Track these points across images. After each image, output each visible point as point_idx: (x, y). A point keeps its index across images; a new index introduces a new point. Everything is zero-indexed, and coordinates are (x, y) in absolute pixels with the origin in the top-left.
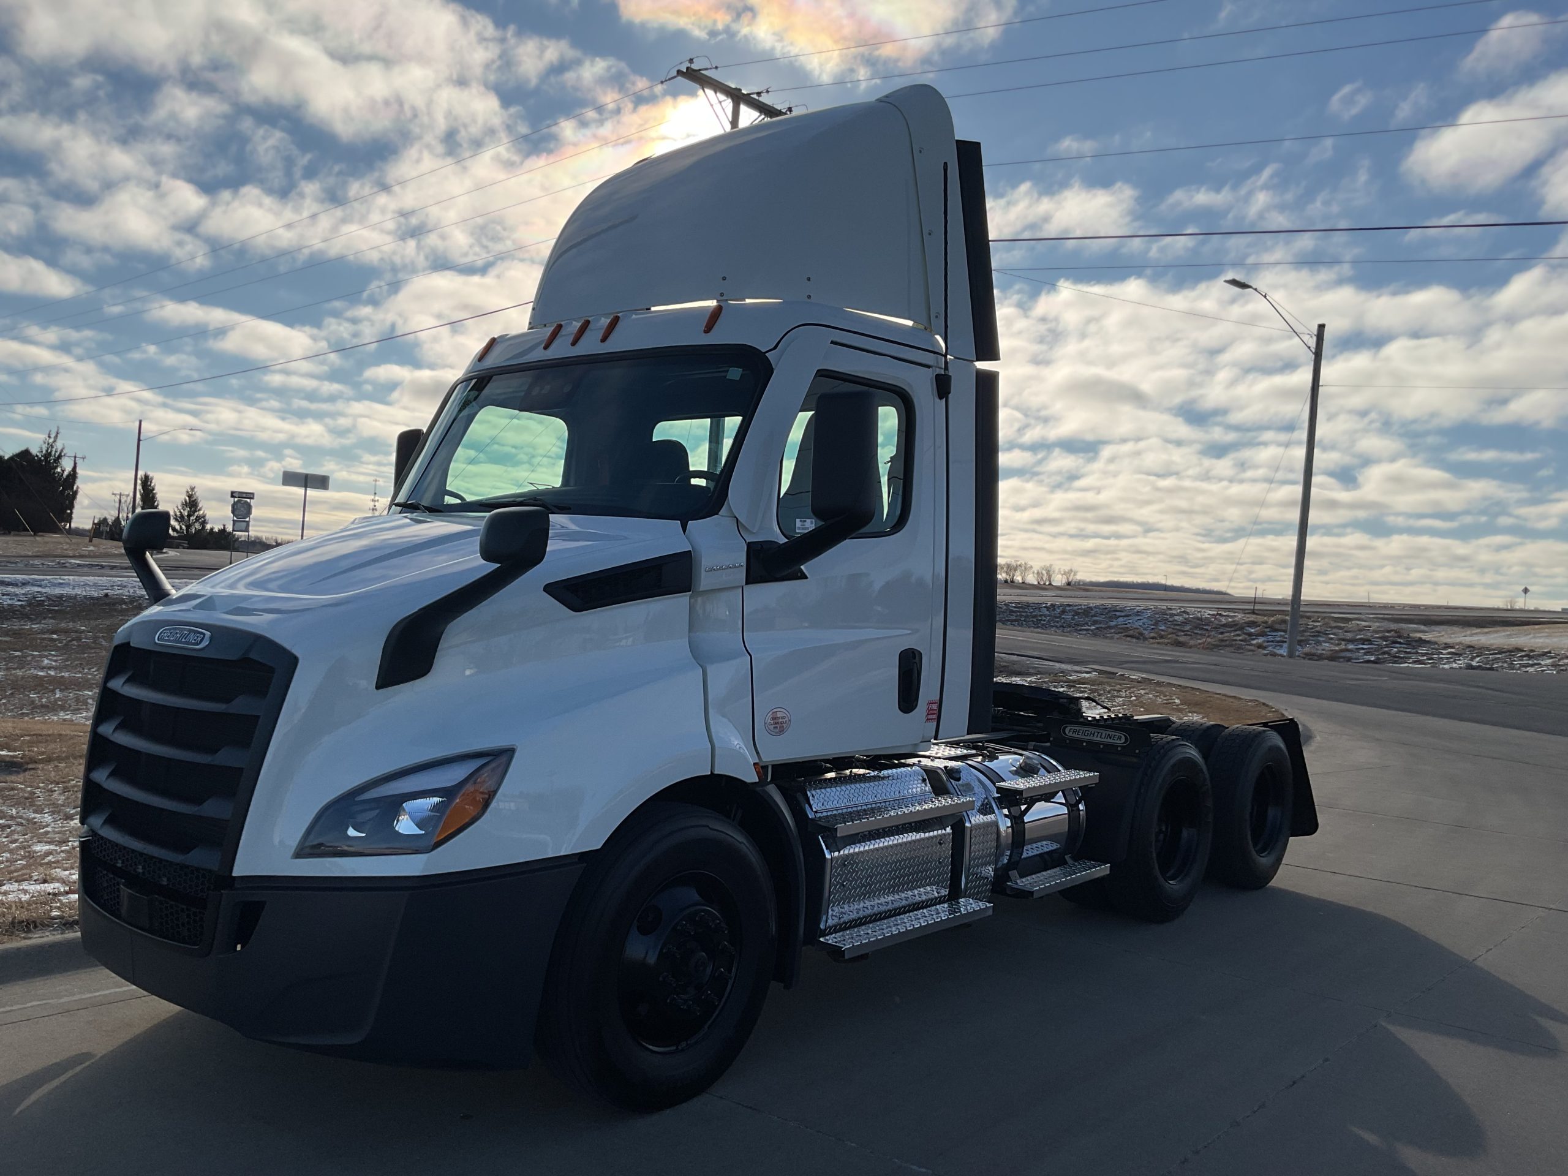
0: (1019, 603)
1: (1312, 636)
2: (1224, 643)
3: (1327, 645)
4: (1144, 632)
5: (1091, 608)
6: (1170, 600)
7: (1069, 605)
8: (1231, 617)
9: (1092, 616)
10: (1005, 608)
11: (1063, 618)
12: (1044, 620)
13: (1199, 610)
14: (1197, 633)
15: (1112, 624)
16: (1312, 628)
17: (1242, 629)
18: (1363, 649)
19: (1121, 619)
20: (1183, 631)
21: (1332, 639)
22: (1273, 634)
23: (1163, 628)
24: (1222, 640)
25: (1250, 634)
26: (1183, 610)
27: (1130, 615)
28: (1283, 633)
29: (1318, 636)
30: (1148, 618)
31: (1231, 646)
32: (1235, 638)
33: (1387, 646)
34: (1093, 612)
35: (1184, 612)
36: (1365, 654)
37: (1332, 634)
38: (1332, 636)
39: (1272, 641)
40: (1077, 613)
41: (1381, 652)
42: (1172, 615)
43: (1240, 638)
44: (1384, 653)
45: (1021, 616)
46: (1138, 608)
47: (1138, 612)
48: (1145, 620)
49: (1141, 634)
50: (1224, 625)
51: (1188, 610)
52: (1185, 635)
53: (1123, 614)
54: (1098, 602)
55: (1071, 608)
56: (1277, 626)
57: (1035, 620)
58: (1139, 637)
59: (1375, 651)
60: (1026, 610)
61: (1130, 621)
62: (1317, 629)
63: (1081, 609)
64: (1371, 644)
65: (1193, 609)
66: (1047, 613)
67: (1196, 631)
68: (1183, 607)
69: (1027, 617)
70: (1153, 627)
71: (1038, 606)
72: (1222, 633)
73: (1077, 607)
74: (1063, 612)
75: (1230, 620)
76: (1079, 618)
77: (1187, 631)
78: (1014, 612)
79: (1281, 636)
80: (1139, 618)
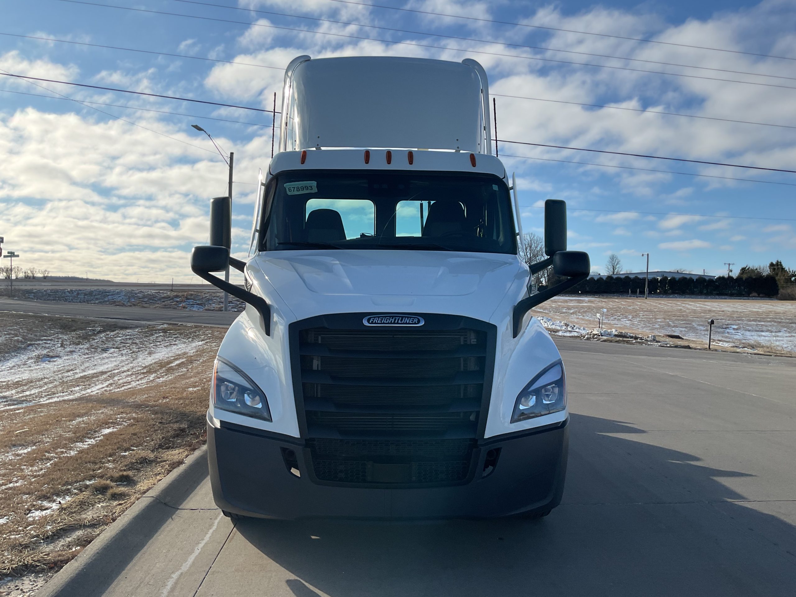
0: (52, 290)
1: (206, 301)
2: (166, 307)
3: (214, 305)
4: (124, 303)
5: (92, 291)
6: (115, 286)
7: (80, 290)
8: (165, 293)
9: (94, 296)
10: (45, 293)
11: (79, 297)
12: (69, 299)
13: (147, 290)
14: (152, 302)
15: (106, 299)
16: (205, 297)
17: (172, 299)
18: (230, 306)
19: (110, 297)
20: (145, 302)
21: (215, 302)
22: (188, 301)
23: (133, 300)
24: (165, 305)
25: (177, 302)
26: (140, 291)
27: (114, 294)
28: (193, 300)
29: (208, 301)
30: (124, 295)
31: (170, 308)
32: (171, 304)
33: (240, 304)
34: (94, 294)
35: (141, 292)
36: (232, 308)
37: (215, 300)
38: (215, 301)
39: (189, 304)
40: (85, 294)
41: (238, 307)
42: (136, 294)
43: (173, 304)
44: (240, 307)
45: (56, 297)
46: (117, 290)
47: (118, 292)
48: (123, 297)
49: (124, 304)
50: (163, 298)
51: (142, 290)
52: (146, 303)
53: (110, 294)
54: (96, 288)
55: (82, 292)
56: (189, 297)
57: (64, 299)
58: (123, 305)
59: (236, 306)
60: (57, 293)
61: (115, 297)
62: (208, 298)
63: (87, 292)
64: (233, 304)
65: (145, 290)
66: (70, 295)
67: (151, 301)
68: (140, 289)
69: (58, 297)
70: (128, 300)
71: (63, 291)
72: (164, 302)
73: (85, 291)
74: (78, 294)
75: (166, 295)
76: (88, 297)
77: (146, 301)
78: (51, 295)
79: (192, 302)
80: (119, 296)
